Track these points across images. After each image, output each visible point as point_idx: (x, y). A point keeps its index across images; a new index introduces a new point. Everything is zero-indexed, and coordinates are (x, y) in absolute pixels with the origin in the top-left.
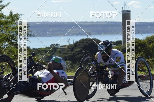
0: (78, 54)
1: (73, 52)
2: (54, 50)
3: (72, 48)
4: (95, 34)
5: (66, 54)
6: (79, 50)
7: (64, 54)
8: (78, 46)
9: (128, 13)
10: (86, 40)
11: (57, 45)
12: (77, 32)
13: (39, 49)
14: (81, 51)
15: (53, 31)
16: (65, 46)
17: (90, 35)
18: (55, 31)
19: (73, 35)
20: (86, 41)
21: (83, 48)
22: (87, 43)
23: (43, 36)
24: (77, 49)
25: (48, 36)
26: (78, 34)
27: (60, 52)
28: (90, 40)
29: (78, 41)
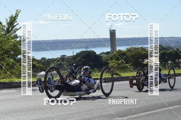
0: (79, 62)
1: (76, 61)
2: (62, 59)
3: (74, 57)
4: (91, 47)
5: (71, 62)
6: (80, 59)
7: (69, 62)
8: (79, 56)
9: (114, 31)
10: (85, 51)
11: (65, 56)
12: (79, 46)
13: (52, 59)
14: (81, 59)
15: (62, 46)
16: (70, 56)
17: (88, 48)
18: (63, 46)
19: (76, 48)
20: (84, 53)
21: (83, 58)
22: (85, 53)
23: (55, 50)
24: (78, 58)
25: (59, 50)
26: (79, 48)
27: (67, 61)
28: (87, 51)
29: (79, 52)
